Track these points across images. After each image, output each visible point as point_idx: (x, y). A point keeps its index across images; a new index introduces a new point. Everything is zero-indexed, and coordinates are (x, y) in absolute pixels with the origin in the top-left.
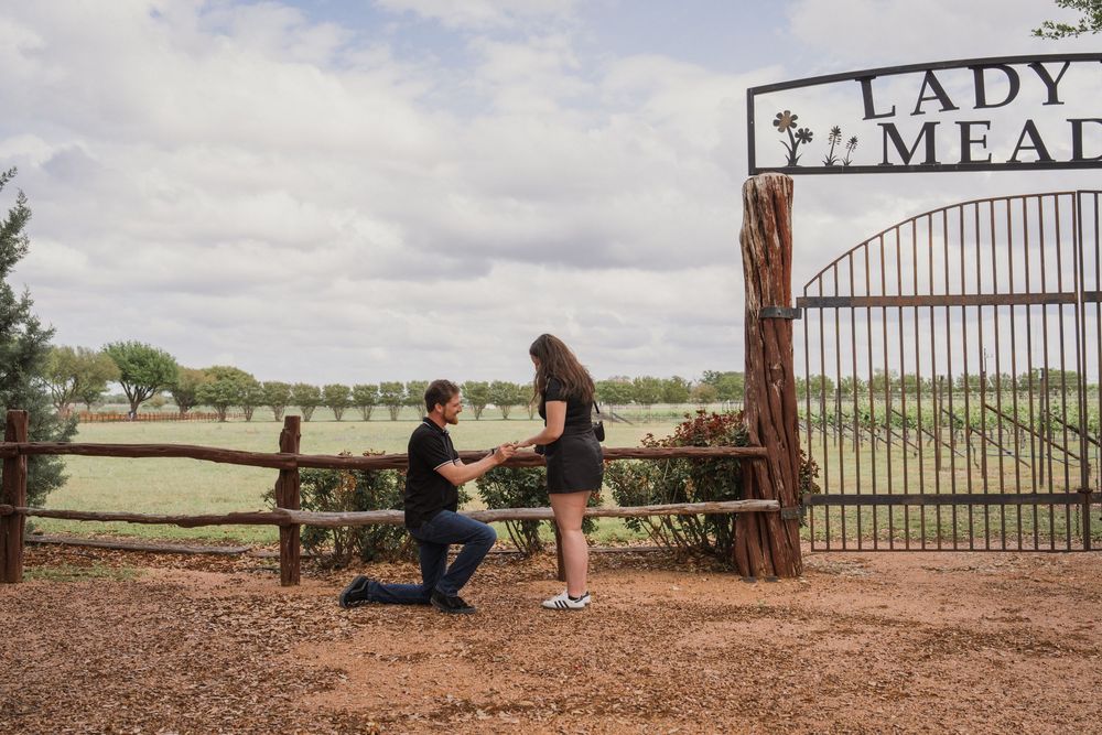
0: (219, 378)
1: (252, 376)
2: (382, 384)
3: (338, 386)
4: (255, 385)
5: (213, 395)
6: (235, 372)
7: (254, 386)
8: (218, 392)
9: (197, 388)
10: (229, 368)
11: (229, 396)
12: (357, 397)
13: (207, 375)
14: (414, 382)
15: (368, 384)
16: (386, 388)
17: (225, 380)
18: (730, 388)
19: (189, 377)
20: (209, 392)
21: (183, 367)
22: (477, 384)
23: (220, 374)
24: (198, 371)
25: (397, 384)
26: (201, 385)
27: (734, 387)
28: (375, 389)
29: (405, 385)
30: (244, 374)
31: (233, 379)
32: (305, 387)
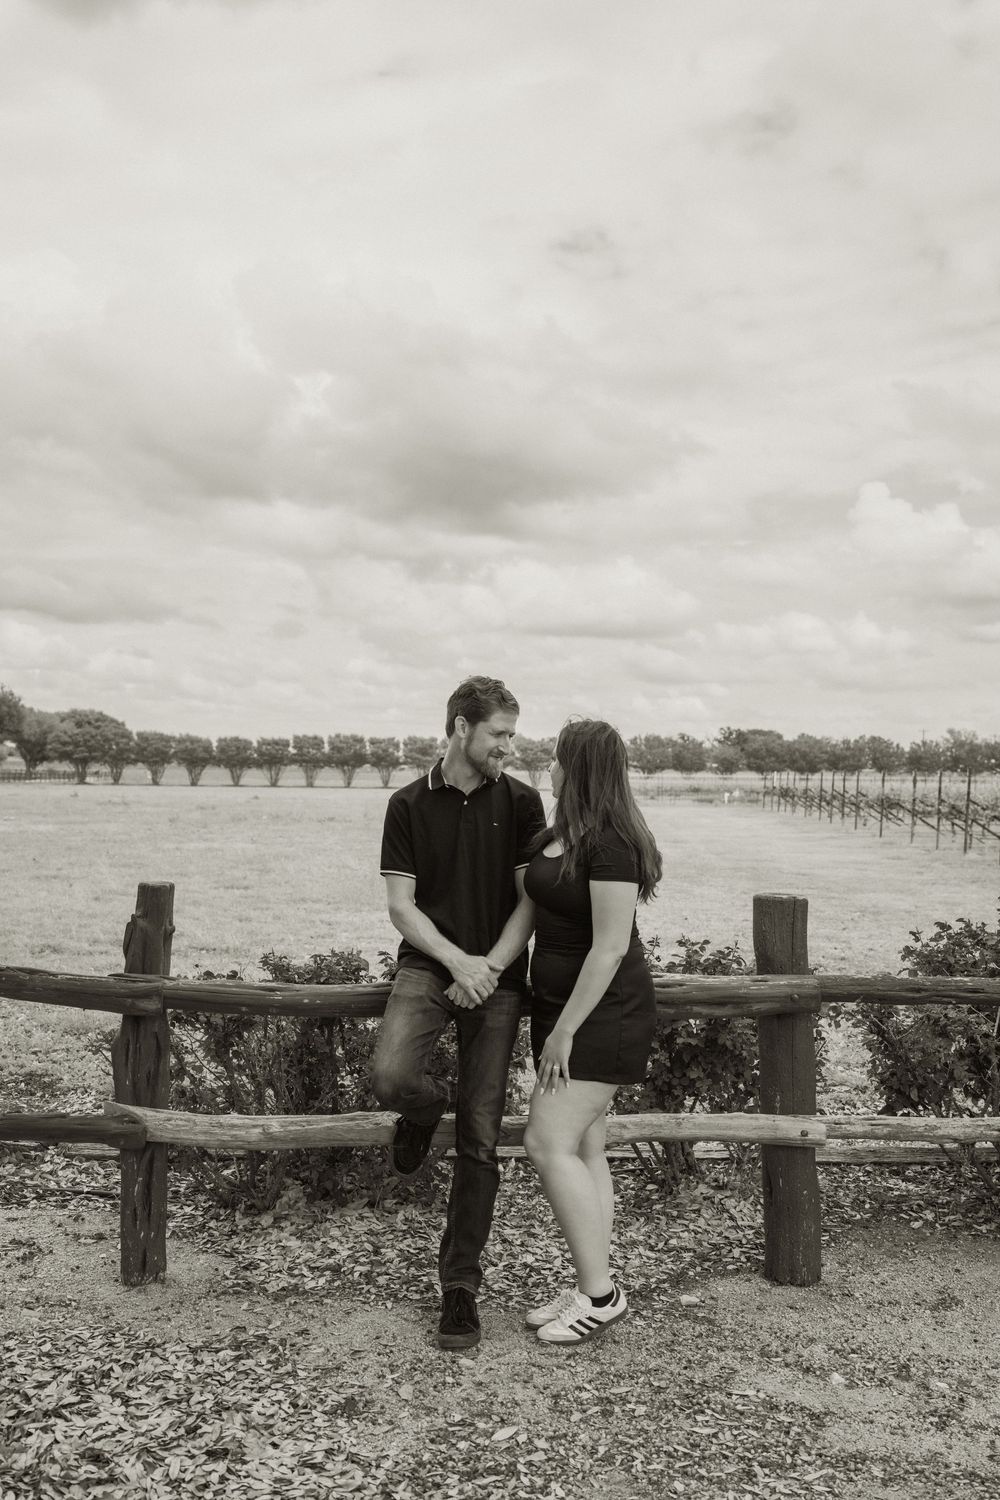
0: (79, 725)
1: (123, 724)
2: (296, 738)
3: (236, 739)
4: (127, 735)
5: (70, 748)
6: (102, 718)
7: (123, 736)
8: (77, 745)
9: (50, 737)
10: (92, 712)
11: (91, 749)
12: (261, 754)
13: (63, 720)
14: (338, 736)
15: (276, 737)
16: (299, 742)
17: (88, 728)
18: (764, 753)
19: (40, 723)
20: (65, 744)
21: (31, 710)
22: (422, 741)
23: (80, 719)
24: (51, 716)
25: (315, 738)
26: (53, 734)
27: (768, 751)
28: (286, 744)
29: (326, 740)
30: (113, 721)
31: (98, 728)
32: (193, 740)
